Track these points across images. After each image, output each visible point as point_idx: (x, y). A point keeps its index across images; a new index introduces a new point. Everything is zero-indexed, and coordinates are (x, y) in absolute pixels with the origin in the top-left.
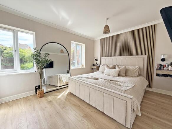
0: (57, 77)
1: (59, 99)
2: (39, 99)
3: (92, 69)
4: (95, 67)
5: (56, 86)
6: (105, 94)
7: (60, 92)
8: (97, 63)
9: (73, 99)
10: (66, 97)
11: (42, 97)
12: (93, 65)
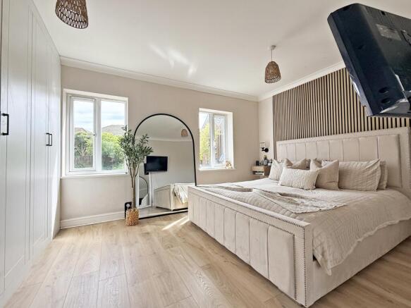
0: (170, 189)
1: (166, 231)
2: (128, 228)
3: (254, 172)
4: (261, 168)
5: (168, 210)
6: (251, 220)
7: (171, 219)
8: (268, 158)
9: (193, 235)
10: (180, 230)
11: (135, 224)
12: (258, 164)
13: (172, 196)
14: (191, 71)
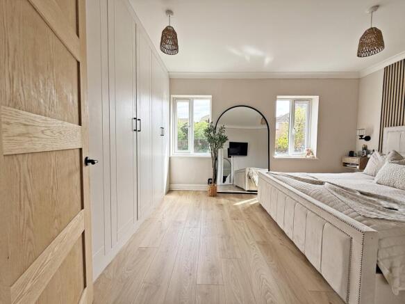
0: (245, 172)
1: (236, 206)
2: (209, 198)
3: (345, 164)
4: (356, 160)
6: (309, 212)
7: (242, 198)
9: (258, 214)
10: (248, 208)
11: (214, 196)
12: (351, 154)
13: (247, 178)
14: (268, 60)
